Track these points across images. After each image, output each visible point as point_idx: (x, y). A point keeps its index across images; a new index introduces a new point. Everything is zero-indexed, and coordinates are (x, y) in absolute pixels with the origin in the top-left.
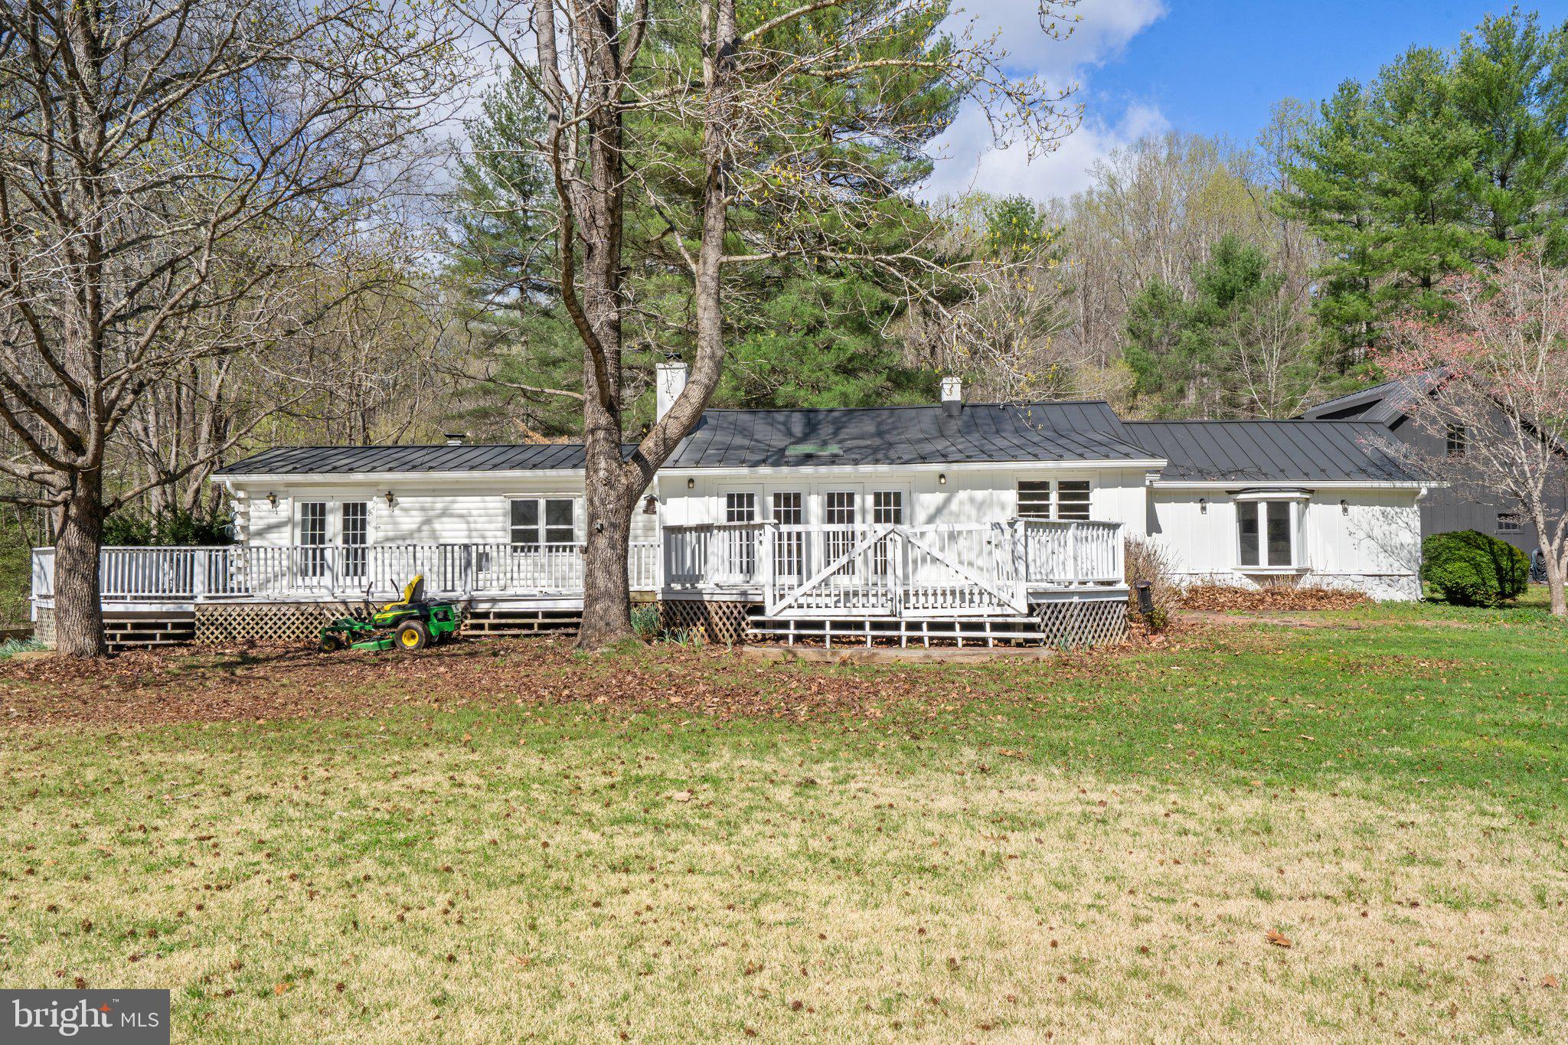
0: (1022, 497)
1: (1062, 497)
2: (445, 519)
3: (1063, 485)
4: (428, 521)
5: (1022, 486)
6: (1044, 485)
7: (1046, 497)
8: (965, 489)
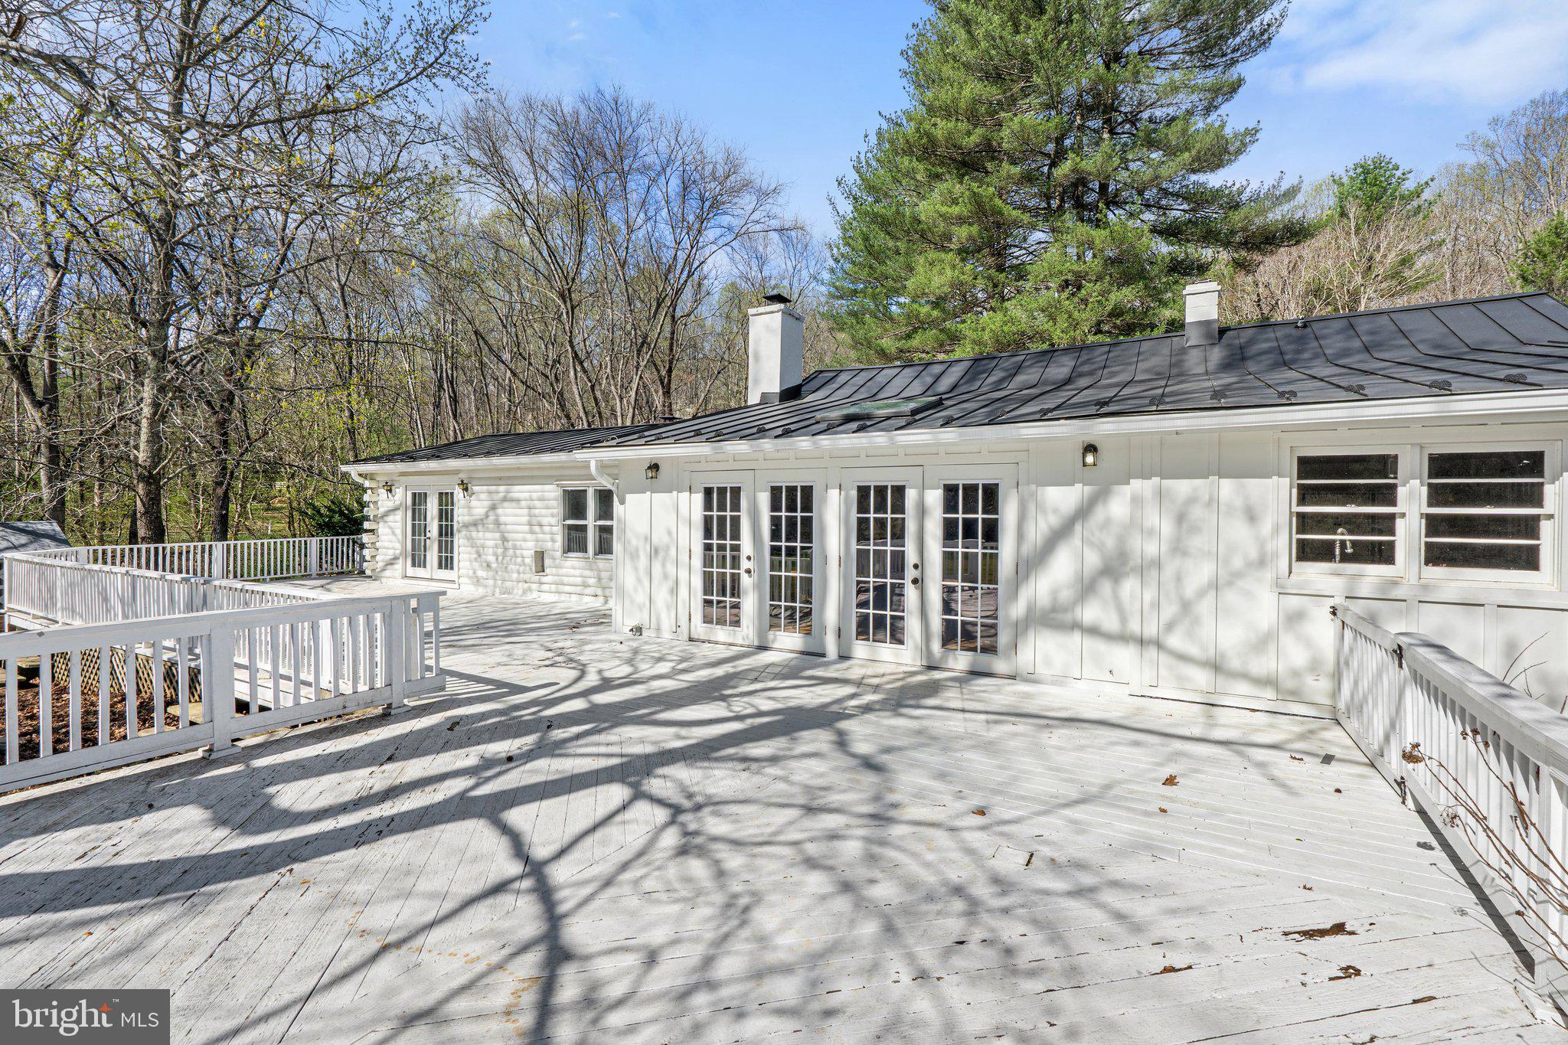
0: (1306, 495)
1: (1437, 495)
2: (506, 504)
3: (1441, 465)
4: (493, 508)
5: (1308, 466)
6: (1385, 465)
7: (1386, 494)
8: (1145, 475)
